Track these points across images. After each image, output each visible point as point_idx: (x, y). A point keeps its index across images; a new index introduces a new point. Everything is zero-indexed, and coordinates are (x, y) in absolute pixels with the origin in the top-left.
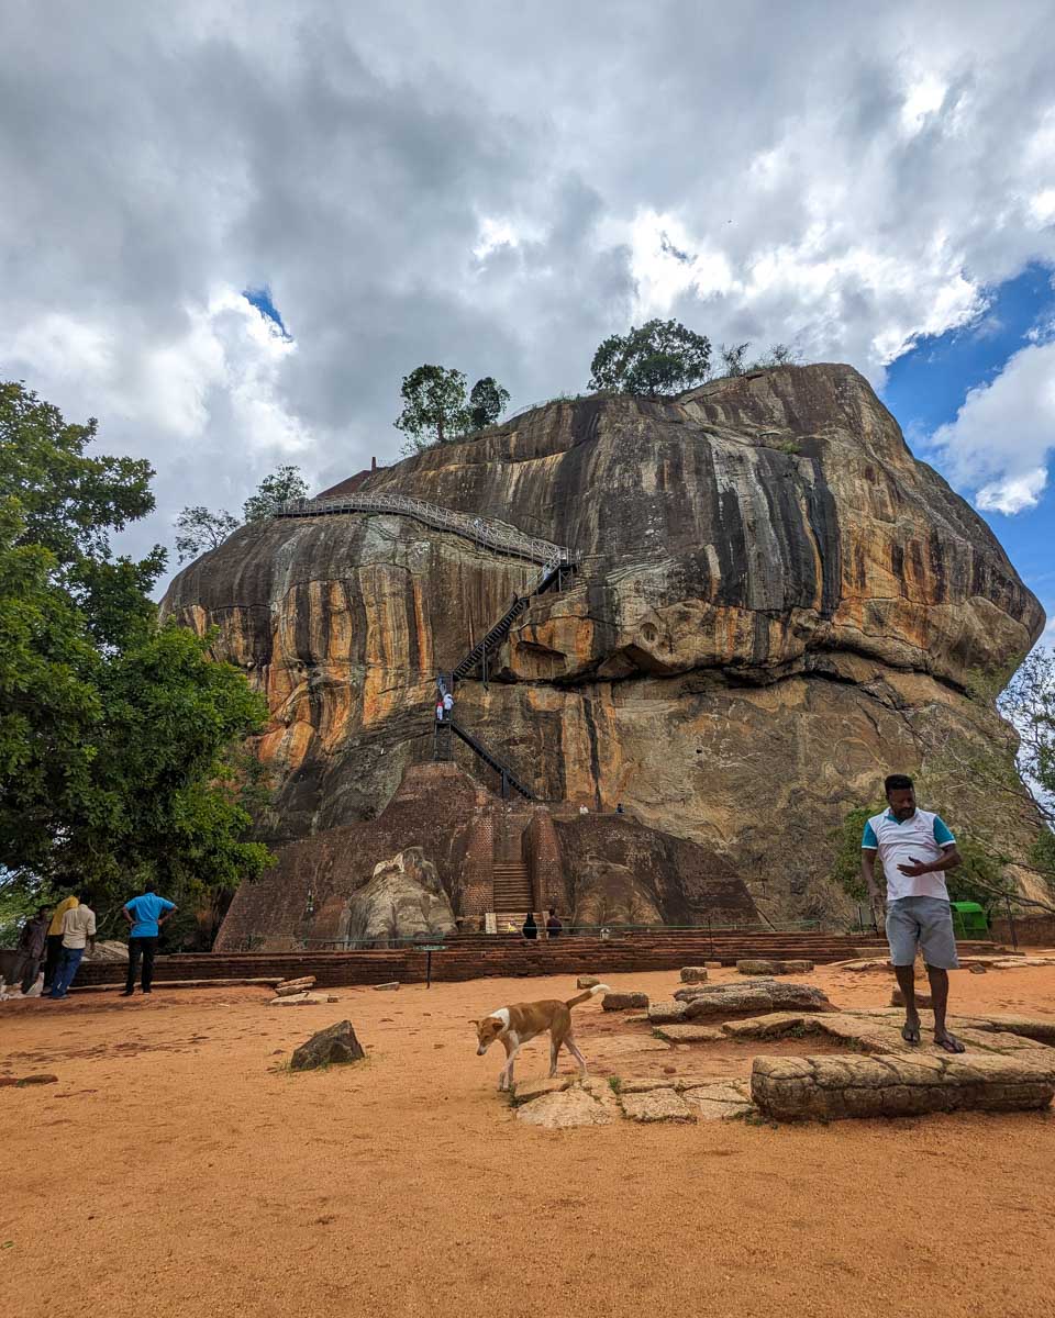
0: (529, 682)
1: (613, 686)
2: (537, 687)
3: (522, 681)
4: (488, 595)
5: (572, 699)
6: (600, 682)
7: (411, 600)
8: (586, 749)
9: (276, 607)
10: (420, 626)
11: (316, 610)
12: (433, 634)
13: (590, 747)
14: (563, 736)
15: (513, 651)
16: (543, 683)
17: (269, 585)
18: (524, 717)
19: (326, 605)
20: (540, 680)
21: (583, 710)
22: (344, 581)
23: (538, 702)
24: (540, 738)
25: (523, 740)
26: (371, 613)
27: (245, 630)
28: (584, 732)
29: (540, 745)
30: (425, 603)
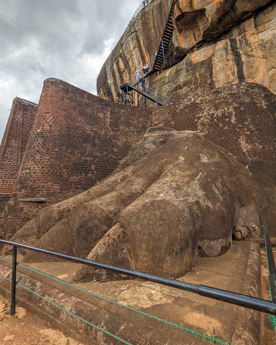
0: (192, 50)
1: (255, 18)
2: (197, 50)
3: (188, 52)
4: (165, 13)
5: (220, 44)
6: (244, 20)
7: (140, 46)
8: (233, 73)
9: (109, 81)
10: (145, 56)
11: (117, 74)
12: (150, 56)
13: (236, 70)
14: (214, 71)
15: (178, 34)
16: (200, 45)
17: (106, 74)
18: (187, 71)
19: (119, 69)
20: (198, 44)
21: (229, 48)
22: (120, 56)
23: (197, 58)
24: (196, 79)
25: (186, 84)
26: (130, 64)
27: (105, 94)
28: (231, 63)
29: (197, 83)
30: (144, 43)
